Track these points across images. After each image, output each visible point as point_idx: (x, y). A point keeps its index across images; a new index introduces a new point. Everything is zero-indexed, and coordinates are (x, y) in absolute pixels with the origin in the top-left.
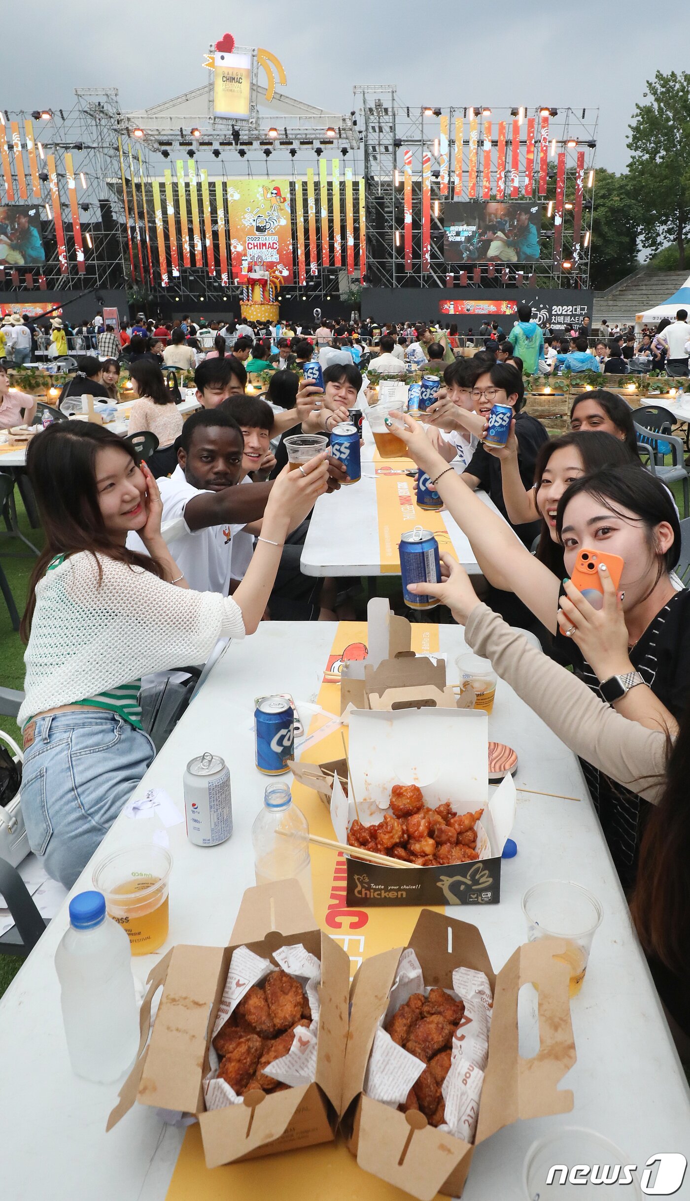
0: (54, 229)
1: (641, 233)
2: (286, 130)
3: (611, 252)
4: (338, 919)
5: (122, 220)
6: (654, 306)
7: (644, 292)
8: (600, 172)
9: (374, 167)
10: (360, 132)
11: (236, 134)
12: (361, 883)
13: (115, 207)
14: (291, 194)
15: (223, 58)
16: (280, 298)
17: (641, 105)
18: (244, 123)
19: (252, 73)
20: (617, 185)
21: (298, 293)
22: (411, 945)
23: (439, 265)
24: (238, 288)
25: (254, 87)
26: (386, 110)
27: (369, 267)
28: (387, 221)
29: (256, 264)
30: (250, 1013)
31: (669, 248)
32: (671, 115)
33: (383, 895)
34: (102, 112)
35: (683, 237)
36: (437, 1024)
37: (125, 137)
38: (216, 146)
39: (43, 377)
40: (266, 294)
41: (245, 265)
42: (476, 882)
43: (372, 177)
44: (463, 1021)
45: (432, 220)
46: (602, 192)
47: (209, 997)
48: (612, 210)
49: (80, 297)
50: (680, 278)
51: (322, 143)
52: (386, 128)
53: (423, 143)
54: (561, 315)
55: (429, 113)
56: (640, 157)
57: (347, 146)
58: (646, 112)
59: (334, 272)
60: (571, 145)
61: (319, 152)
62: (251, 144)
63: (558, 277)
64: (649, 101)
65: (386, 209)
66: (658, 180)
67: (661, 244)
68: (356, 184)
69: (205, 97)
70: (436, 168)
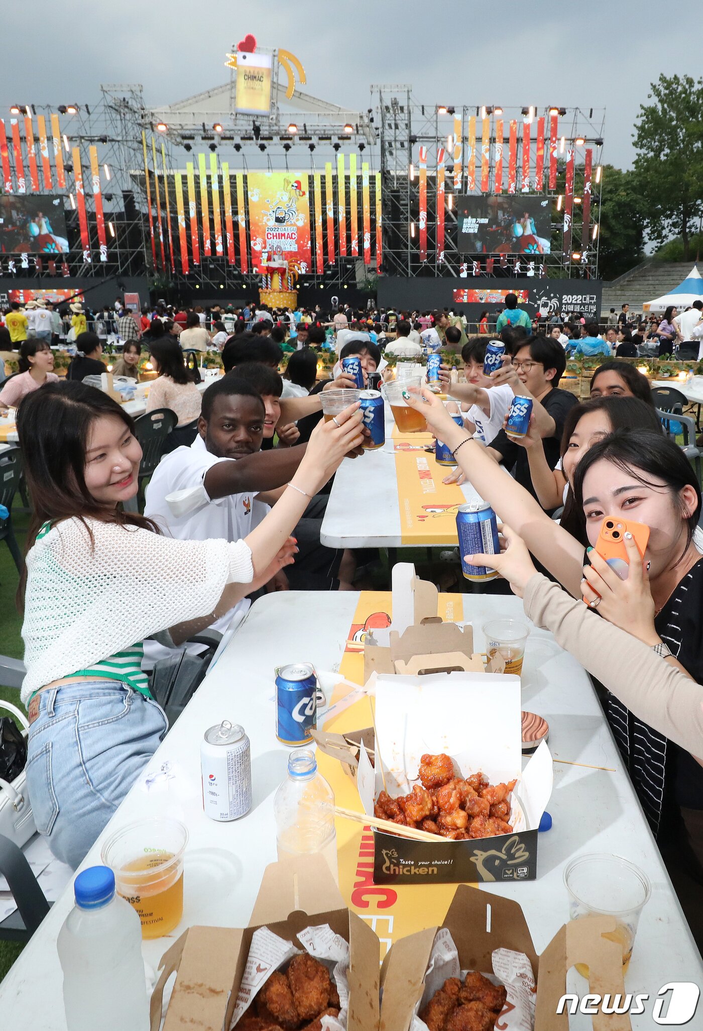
0: (77, 219)
1: (647, 227)
2: (305, 126)
3: (619, 244)
4: (365, 898)
5: (144, 210)
6: (660, 295)
7: (650, 282)
8: (607, 170)
9: (391, 162)
10: (377, 129)
11: (257, 130)
12: (390, 858)
13: (138, 197)
14: (310, 187)
15: (244, 57)
16: (298, 286)
17: (646, 106)
18: (265, 119)
19: (273, 72)
20: (623, 181)
21: (315, 281)
22: (445, 924)
23: (453, 256)
24: (257, 276)
25: (274, 86)
26: (402, 108)
27: (385, 256)
28: (402, 213)
29: (275, 253)
30: (272, 1002)
31: (674, 241)
32: (673, 115)
33: (413, 871)
34: (127, 107)
35: (688, 230)
36: (477, 1011)
37: (149, 131)
38: (237, 140)
39: (64, 358)
40: (285, 282)
41: (265, 256)
42: (511, 857)
43: (388, 172)
44: (505, 1007)
45: (446, 213)
46: (609, 187)
47: (227, 985)
48: (620, 204)
49: (102, 283)
50: (685, 269)
51: (339, 138)
52: (402, 125)
53: (437, 139)
54: (571, 304)
55: (443, 111)
56: (645, 154)
57: (364, 142)
58: (650, 112)
59: (352, 261)
60: (580, 142)
61: (337, 147)
62: (271, 138)
63: (568, 268)
64: (653, 102)
65: (402, 202)
66: (662, 176)
67: (666, 237)
68: (372, 179)
69: (227, 95)
70: (450, 163)
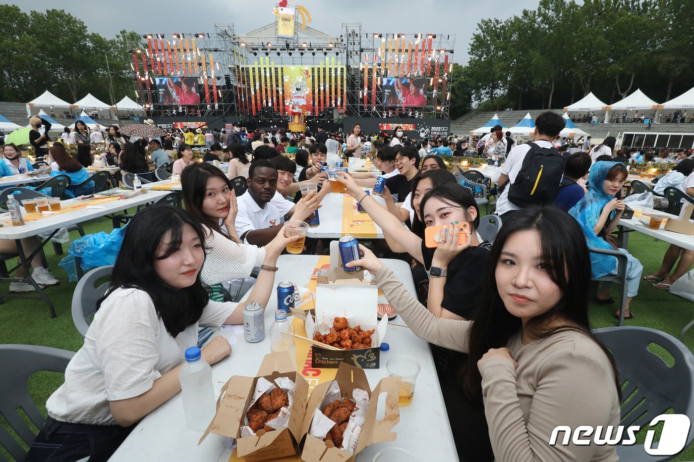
0: (204, 88)
1: (474, 94)
2: (310, 43)
3: (460, 102)
5: (235, 84)
6: (478, 128)
7: (474, 121)
8: (456, 65)
9: (351, 61)
10: (345, 45)
11: (288, 45)
13: (232, 78)
14: (313, 73)
15: (282, 10)
16: (306, 121)
17: (475, 34)
18: (291, 40)
19: (295, 17)
20: (463, 71)
21: (314, 119)
23: (380, 107)
24: (287, 116)
25: (296, 24)
26: (357, 35)
27: (348, 107)
28: (356, 86)
29: (296, 105)
31: (486, 102)
32: (489, 38)
34: (227, 34)
35: (493, 96)
37: (237, 46)
38: (278, 50)
39: (197, 153)
40: (300, 119)
41: (291, 106)
43: (350, 66)
45: (377, 86)
46: (456, 74)
48: (461, 83)
49: (216, 120)
50: (491, 115)
51: (327, 50)
52: (357, 43)
53: (373, 50)
54: (436, 131)
55: (376, 36)
56: (474, 58)
57: (339, 51)
58: (477, 37)
59: (331, 110)
60: (442, 52)
61: (325, 54)
62: (294, 50)
63: (435, 114)
64: (479, 32)
65: (356, 81)
66: (483, 69)
67: (483, 99)
68: (342, 69)
69: (274, 28)
70: (379, 62)
